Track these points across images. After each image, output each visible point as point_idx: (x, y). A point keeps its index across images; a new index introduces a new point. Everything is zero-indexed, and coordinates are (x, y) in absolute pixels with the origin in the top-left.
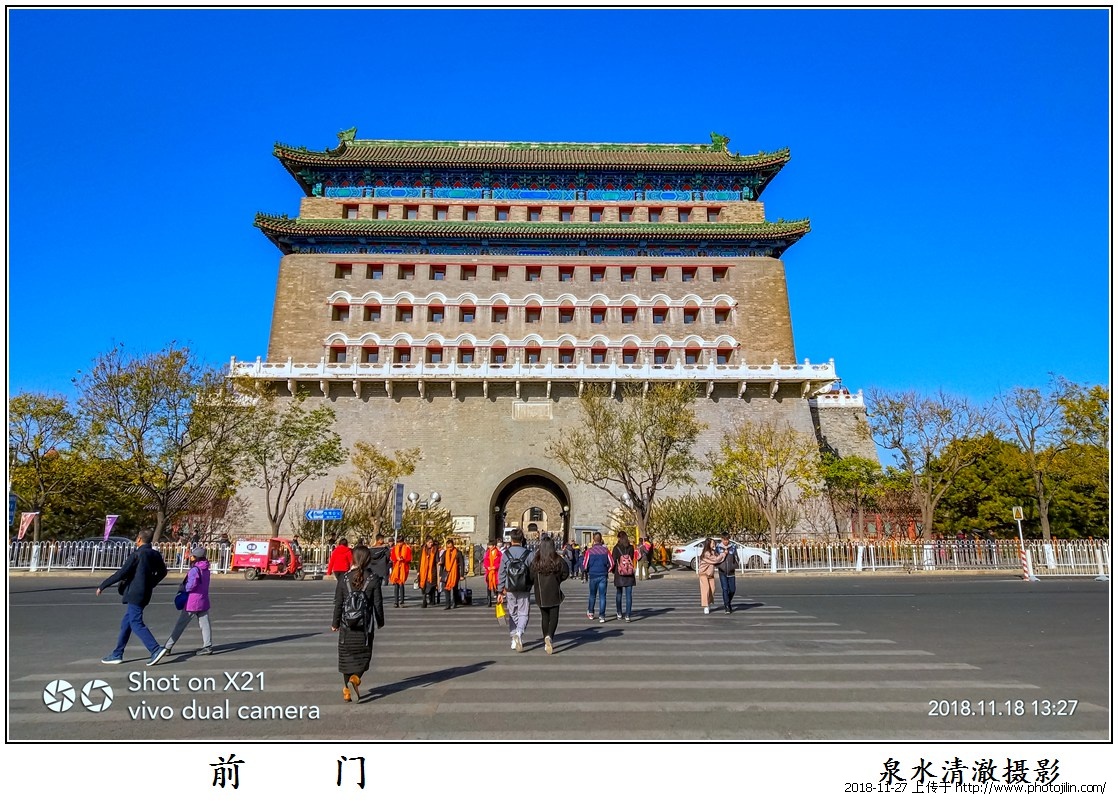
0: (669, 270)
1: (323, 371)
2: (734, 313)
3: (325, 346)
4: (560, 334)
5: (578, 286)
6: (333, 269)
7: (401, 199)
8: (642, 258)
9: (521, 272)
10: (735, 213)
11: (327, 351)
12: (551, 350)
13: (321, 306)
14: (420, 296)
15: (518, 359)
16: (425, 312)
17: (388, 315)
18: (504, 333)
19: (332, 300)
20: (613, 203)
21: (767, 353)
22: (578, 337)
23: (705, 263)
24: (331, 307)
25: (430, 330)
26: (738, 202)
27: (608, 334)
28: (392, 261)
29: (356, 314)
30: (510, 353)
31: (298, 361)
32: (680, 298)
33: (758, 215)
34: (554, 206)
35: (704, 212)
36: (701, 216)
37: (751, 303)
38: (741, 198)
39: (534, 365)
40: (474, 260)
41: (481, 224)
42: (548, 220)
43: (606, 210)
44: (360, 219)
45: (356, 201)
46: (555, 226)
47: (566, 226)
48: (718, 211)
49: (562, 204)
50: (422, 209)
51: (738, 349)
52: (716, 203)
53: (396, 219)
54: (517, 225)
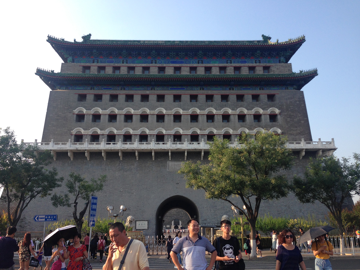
0: (246, 97)
1: (70, 146)
2: (279, 117)
3: (72, 135)
4: (191, 128)
5: (200, 105)
6: (76, 96)
7: (112, 64)
8: (232, 91)
9: (171, 98)
10: (277, 69)
11: (73, 137)
12: (186, 135)
13: (70, 115)
14: (120, 110)
15: (170, 139)
16: (123, 118)
17: (104, 119)
18: (163, 128)
19: (76, 111)
20: (216, 65)
21: (297, 137)
22: (201, 130)
23: (263, 93)
24: (75, 116)
25: (126, 126)
26: (279, 64)
27: (216, 128)
28: (107, 93)
29: (88, 119)
30: (166, 138)
31: (57, 142)
32: (252, 110)
33: (289, 70)
34: (187, 67)
35: (261, 69)
36: (260, 71)
37: (287, 112)
38: (280, 62)
39: (178, 142)
40: (147, 92)
41: (151, 76)
42: (183, 74)
43: (213, 68)
44: (91, 73)
45: (89, 65)
46: (187, 75)
47: (193, 76)
48: (268, 68)
49: (190, 66)
50: (122, 68)
51: (282, 134)
52: (267, 64)
53: (109, 73)
54: (169, 76)
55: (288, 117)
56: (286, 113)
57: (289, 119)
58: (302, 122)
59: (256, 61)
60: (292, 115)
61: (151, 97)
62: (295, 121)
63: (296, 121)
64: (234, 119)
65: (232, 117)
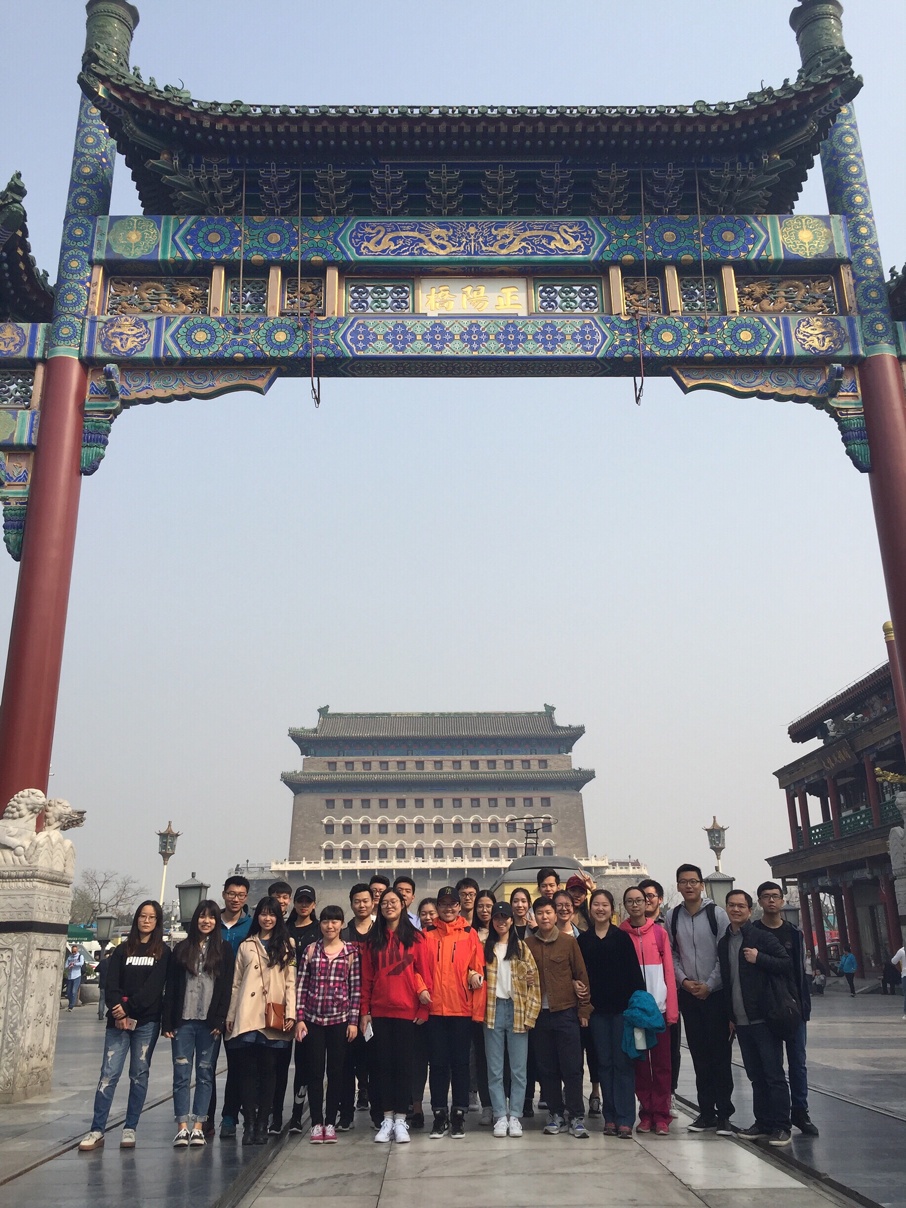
0: (517, 800)
1: (322, 865)
2: (553, 826)
3: (321, 850)
4: (454, 839)
5: (464, 811)
6: (324, 802)
7: (361, 758)
8: (501, 793)
9: (431, 803)
10: (555, 763)
11: (323, 852)
12: (449, 850)
13: (318, 825)
14: (374, 818)
15: (430, 856)
16: (377, 827)
17: (357, 830)
18: (422, 839)
19: (325, 821)
20: (483, 757)
21: (571, 850)
22: (464, 841)
23: (537, 796)
24: (324, 826)
25: (380, 839)
26: (557, 756)
27: (482, 839)
28: (357, 797)
29: (338, 830)
30: (426, 852)
31: (309, 860)
32: (522, 817)
33: (568, 764)
34: (449, 760)
35: (536, 763)
36: (535, 765)
37: (563, 819)
38: (560, 753)
39: (439, 860)
40: (404, 796)
41: (408, 773)
42: (445, 769)
43: (480, 762)
44: (338, 771)
45: (335, 760)
46: (450, 773)
47: (456, 773)
48: (545, 761)
49: (454, 759)
50: (373, 764)
51: (555, 847)
52: (544, 757)
53: (358, 771)
54: (428, 773)
55: (563, 827)
56: (560, 821)
57: (563, 829)
58: (579, 832)
59: (531, 750)
60: (568, 824)
61: (408, 802)
62: (571, 831)
63: (573, 830)
64: (502, 828)
65: (500, 826)
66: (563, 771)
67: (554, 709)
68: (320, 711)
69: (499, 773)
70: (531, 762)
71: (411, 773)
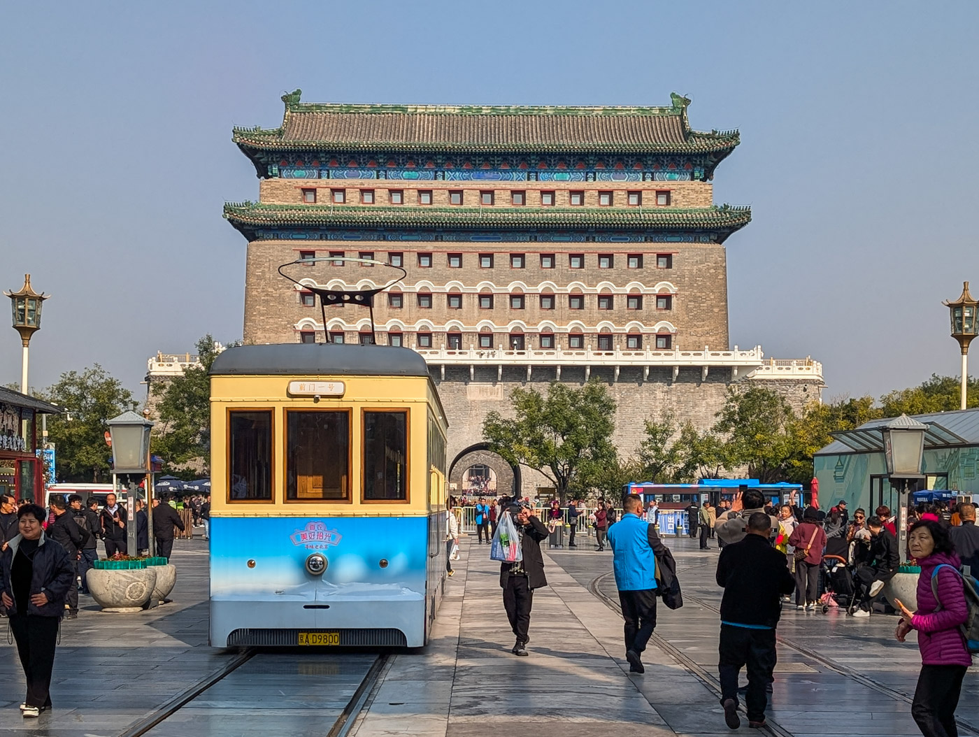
0: (617, 258)
2: (674, 300)
3: (295, 331)
4: (511, 320)
5: (528, 274)
6: (297, 254)
7: (358, 181)
8: (590, 245)
9: (474, 259)
10: (684, 196)
11: (298, 336)
12: (502, 335)
13: (289, 292)
15: (472, 345)
16: (385, 298)
18: (460, 319)
19: (300, 285)
20: (562, 185)
21: (702, 339)
22: (528, 323)
23: (649, 249)
30: (465, 339)
33: (706, 199)
34: (505, 189)
37: (691, 290)
38: (693, 178)
40: (429, 248)
41: (436, 210)
42: (499, 204)
43: (557, 193)
44: (319, 204)
45: (314, 185)
46: (507, 211)
47: (517, 211)
48: (667, 193)
49: (513, 188)
50: (378, 193)
51: (676, 334)
52: (665, 185)
53: (353, 204)
54: (471, 211)
55: (690, 301)
56: (687, 293)
57: (691, 305)
58: (716, 310)
59: (644, 173)
60: (699, 297)
61: (436, 258)
62: (702, 308)
63: (705, 308)
64: (591, 303)
65: (587, 299)
66: (696, 210)
67: (687, 102)
68: (285, 99)
69: (588, 211)
70: (644, 195)
71: (441, 210)
